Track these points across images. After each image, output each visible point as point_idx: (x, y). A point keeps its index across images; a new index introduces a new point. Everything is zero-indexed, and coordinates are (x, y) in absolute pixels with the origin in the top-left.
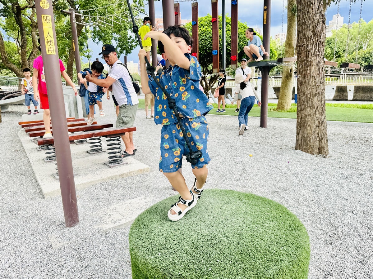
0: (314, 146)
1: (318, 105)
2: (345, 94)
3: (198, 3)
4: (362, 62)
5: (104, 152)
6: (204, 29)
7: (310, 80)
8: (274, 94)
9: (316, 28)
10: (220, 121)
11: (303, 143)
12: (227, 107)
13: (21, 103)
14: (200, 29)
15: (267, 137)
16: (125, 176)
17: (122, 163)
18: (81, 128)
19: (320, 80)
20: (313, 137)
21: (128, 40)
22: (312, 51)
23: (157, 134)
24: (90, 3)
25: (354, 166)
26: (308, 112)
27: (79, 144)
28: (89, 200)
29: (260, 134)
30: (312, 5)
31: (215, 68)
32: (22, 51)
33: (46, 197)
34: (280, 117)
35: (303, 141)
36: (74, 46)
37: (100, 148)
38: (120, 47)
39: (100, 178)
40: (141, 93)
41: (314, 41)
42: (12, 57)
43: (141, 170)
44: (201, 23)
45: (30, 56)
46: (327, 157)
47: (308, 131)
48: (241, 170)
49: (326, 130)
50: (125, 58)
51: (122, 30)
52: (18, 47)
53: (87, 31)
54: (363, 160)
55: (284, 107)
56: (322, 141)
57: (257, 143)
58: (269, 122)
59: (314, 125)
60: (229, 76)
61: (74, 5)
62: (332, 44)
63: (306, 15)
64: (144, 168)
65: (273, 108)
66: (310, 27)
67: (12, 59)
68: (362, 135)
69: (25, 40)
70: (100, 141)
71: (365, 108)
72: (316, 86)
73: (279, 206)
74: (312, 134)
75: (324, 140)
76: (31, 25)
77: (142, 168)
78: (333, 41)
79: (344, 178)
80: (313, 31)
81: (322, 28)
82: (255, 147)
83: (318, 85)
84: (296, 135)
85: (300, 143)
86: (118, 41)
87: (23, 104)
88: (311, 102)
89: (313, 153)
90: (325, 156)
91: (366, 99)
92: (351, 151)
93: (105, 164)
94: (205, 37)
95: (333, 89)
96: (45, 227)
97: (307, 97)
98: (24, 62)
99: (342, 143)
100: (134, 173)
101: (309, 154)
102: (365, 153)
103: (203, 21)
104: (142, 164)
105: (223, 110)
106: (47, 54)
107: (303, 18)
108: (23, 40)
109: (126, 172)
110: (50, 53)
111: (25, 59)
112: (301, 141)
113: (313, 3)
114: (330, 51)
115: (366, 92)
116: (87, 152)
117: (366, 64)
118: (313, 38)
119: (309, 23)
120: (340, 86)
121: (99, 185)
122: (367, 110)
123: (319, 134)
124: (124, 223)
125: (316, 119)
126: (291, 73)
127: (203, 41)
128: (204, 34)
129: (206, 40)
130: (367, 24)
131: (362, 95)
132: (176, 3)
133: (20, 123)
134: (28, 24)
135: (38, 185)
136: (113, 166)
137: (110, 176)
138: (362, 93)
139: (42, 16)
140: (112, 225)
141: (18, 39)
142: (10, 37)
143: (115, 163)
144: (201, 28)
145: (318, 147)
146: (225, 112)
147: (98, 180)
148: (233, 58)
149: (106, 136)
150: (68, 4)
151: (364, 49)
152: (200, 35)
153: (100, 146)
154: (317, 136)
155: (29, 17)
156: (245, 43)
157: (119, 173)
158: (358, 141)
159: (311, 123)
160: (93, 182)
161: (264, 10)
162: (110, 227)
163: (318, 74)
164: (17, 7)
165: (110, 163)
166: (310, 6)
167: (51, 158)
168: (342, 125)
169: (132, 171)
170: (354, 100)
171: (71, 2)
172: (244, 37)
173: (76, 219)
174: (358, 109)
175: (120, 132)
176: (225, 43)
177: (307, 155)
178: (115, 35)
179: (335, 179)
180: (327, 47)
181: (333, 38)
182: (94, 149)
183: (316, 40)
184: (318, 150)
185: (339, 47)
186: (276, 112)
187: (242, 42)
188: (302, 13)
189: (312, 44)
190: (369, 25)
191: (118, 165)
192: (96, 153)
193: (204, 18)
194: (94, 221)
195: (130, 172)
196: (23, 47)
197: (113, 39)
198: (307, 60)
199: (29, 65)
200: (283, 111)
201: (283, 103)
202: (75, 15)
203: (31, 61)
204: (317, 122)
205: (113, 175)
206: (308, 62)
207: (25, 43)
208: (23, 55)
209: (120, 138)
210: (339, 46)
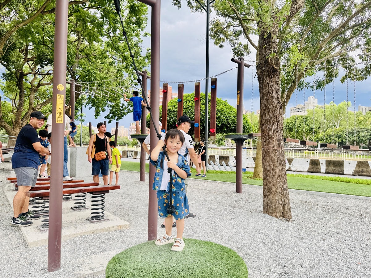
0: (279, 211)
1: (279, 174)
2: (318, 167)
3: (183, 85)
4: (335, 139)
5: (87, 209)
6: (190, 104)
7: (272, 153)
8: (254, 163)
9: (274, 112)
10: (200, 185)
11: (269, 208)
12: (209, 173)
13: (7, 160)
14: (187, 104)
15: (241, 202)
16: (105, 231)
17: (103, 219)
18: (69, 186)
19: (280, 153)
20: (277, 202)
21: (121, 108)
22: (272, 130)
23: (140, 195)
24: (90, 75)
25: (311, 229)
26: (272, 180)
27: (64, 201)
28: (70, 251)
29: (235, 198)
30: (271, 95)
31: (196, 138)
32: (17, 111)
33: (29, 247)
34: (255, 184)
35: (269, 205)
36: (70, 111)
37: (84, 204)
38: (113, 113)
39: (82, 231)
40: (129, 156)
41: (274, 121)
42: (5, 116)
43: (120, 226)
44: (188, 98)
45: (24, 116)
46: (290, 221)
47: (273, 196)
48: (212, 230)
49: (288, 197)
50: (117, 124)
51: (117, 99)
52: (13, 107)
53: (83, 98)
54: (320, 224)
56: (285, 206)
57: (231, 206)
58: (244, 188)
59: (277, 191)
60: (214, 144)
61: (74, 75)
62: (308, 121)
63: (266, 102)
64: (123, 224)
65: (250, 176)
66: (270, 111)
67: (5, 118)
68: (326, 203)
69: (23, 102)
70: (85, 199)
71: (333, 180)
72: (277, 158)
73: (230, 250)
74: (276, 200)
75: (287, 205)
76: (30, 89)
77: (122, 224)
78: (308, 119)
79: (301, 238)
80: (273, 114)
81: (280, 112)
82: (228, 210)
83: (279, 157)
84: (263, 199)
85: (266, 208)
86: (112, 108)
87: (9, 161)
88: (274, 170)
89: (278, 217)
90: (288, 220)
91: (337, 172)
92: (312, 217)
93: (87, 219)
94: (191, 111)
95: (307, 162)
96: (28, 271)
97: (270, 167)
98: (18, 121)
99: (306, 209)
100: (114, 229)
101: (274, 218)
102: (324, 218)
103: (189, 97)
104: (123, 220)
105: (205, 175)
106: (57, 122)
107: (264, 104)
108: (20, 101)
109: (107, 227)
110: (59, 122)
111: (19, 119)
112: (267, 205)
113: (272, 93)
114: (307, 127)
115: (336, 166)
116: (72, 208)
117: (340, 141)
118: (272, 119)
119: (269, 107)
120: (313, 160)
121: (80, 238)
122: (334, 182)
123: (282, 200)
124: (101, 270)
125: (278, 186)
127: (188, 114)
128: (190, 108)
129: (191, 113)
130: (337, 106)
131: (333, 168)
132: (166, 83)
133: (9, 179)
134: (27, 88)
135: (23, 236)
136: (95, 222)
137: (92, 230)
138: (333, 167)
139: (58, 95)
140: (90, 272)
141: (14, 100)
142: (7, 98)
143: (97, 219)
144: (188, 102)
145: (282, 211)
146: (206, 177)
147: (80, 233)
148: (212, 130)
149: (92, 193)
150: (69, 73)
151: (337, 127)
152: (186, 108)
153: (84, 203)
154: (280, 201)
155: (30, 81)
156: (225, 118)
157: (100, 228)
158: (320, 208)
159: (275, 190)
160: (75, 234)
161: (238, 94)
162: (88, 273)
163: (278, 148)
164: (20, 73)
165: (93, 218)
166: (270, 95)
167: (37, 212)
168: (309, 194)
169: (112, 226)
170: (326, 173)
171: (72, 73)
172: (224, 112)
173: (58, 264)
174: (326, 181)
175: (105, 190)
176: (208, 117)
177: (272, 219)
178: (109, 103)
179: (293, 239)
180: (303, 124)
182: (78, 206)
183: (275, 121)
184: (282, 214)
185: (314, 125)
186: (252, 179)
187: (222, 117)
188: (264, 100)
189: (272, 124)
190: (339, 107)
191: (99, 221)
192: (79, 210)
193: (190, 95)
194: (74, 267)
195: (110, 228)
196: (19, 108)
197: (107, 106)
198: (268, 136)
199: (22, 125)
200: (258, 179)
201: (259, 172)
202: (76, 85)
203: (25, 121)
204: (279, 189)
205: (94, 229)
206: (270, 138)
207: (22, 104)
208: (17, 115)
209: (104, 195)
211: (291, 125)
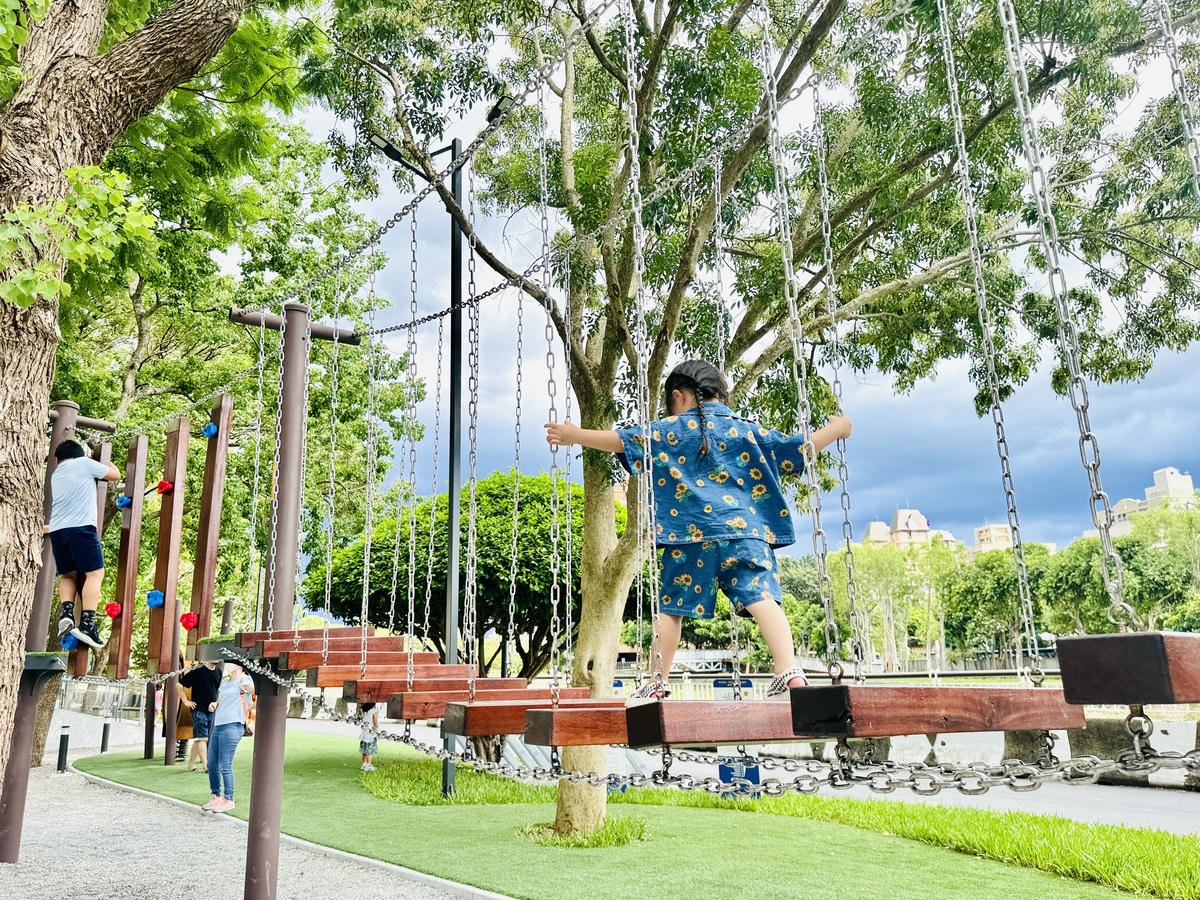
55: (569, 818)
62: (1139, 557)
78: (1137, 548)
126: (590, 675)
181: (1137, 539)
185: (1164, 569)
201: (567, 804)
210: (1163, 566)
211: (1077, 573)
